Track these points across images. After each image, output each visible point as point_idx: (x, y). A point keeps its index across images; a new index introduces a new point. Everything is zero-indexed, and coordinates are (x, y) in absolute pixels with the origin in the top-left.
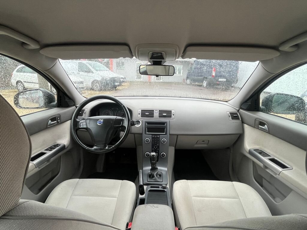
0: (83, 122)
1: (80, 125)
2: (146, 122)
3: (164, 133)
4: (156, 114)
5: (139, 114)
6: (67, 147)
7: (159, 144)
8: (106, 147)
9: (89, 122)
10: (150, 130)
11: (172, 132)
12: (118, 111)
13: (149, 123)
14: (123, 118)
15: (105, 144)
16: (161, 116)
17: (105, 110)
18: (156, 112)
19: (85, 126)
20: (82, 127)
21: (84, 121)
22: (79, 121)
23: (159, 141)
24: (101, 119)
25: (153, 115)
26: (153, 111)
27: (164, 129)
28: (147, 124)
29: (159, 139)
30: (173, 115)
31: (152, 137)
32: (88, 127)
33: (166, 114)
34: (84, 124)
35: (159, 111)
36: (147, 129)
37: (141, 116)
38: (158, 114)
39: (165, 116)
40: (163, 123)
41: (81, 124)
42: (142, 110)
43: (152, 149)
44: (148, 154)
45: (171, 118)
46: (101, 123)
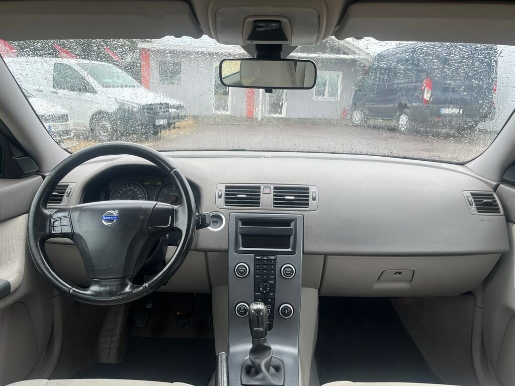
0: (60, 218)
1: (53, 226)
2: (239, 219)
3: (289, 250)
4: (267, 198)
5: (220, 197)
6: (16, 290)
7: (274, 279)
8: (126, 285)
9: (80, 216)
10: (249, 239)
11: (309, 248)
12: (161, 189)
13: (246, 222)
14: (175, 207)
15: (123, 278)
17: (125, 187)
18: (267, 191)
19: (67, 230)
20: (58, 230)
21: (66, 214)
22: (51, 216)
23: (275, 270)
24: (114, 209)
25: (259, 199)
26: (259, 188)
27: (289, 237)
28: (240, 223)
29: (275, 265)
30: (314, 199)
31: (255, 259)
32: (77, 230)
33: (293, 198)
34: (66, 221)
35: (275, 188)
36: (240, 237)
37: (226, 202)
38: (271, 196)
39: (290, 203)
40: (287, 222)
41: (56, 224)
42: (227, 187)
43: (255, 295)
44: (242, 308)
45: (308, 207)
46: (114, 219)
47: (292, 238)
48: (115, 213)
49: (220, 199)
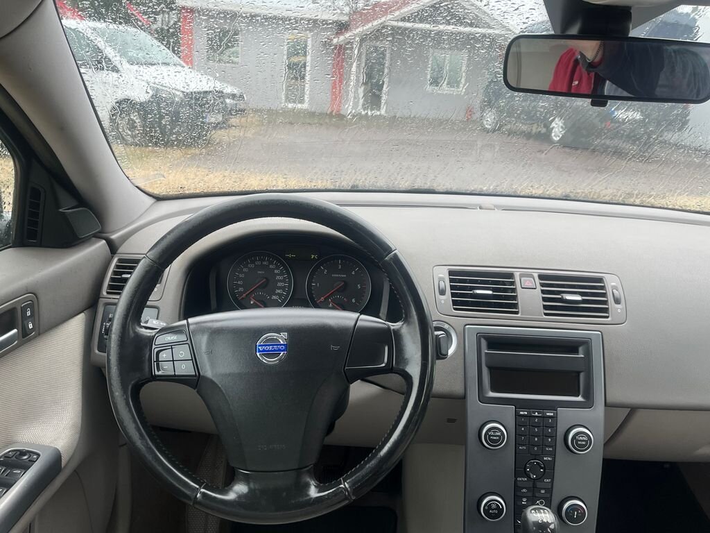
0: (171, 346)
1: (158, 360)
2: (480, 336)
3: (580, 399)
4: (530, 297)
5: (442, 292)
7: (553, 454)
8: (307, 486)
9: (211, 341)
10: (504, 377)
11: (617, 395)
13: (495, 342)
15: (299, 471)
16: (554, 305)
18: (527, 282)
19: (185, 369)
20: (166, 369)
21: (183, 338)
22: (151, 340)
23: (554, 437)
24: (278, 330)
25: (515, 298)
26: (511, 275)
27: (578, 373)
28: (484, 343)
29: (554, 427)
30: (617, 301)
31: (517, 415)
32: (208, 372)
33: (579, 298)
34: (183, 352)
35: (541, 277)
36: (485, 371)
37: (455, 303)
38: (537, 294)
39: (572, 308)
40: (570, 346)
41: (163, 356)
42: (451, 273)
43: (516, 481)
44: (494, 506)
45: (607, 317)
46: (280, 350)
47: (582, 376)
48: (282, 338)
49: (443, 297)
